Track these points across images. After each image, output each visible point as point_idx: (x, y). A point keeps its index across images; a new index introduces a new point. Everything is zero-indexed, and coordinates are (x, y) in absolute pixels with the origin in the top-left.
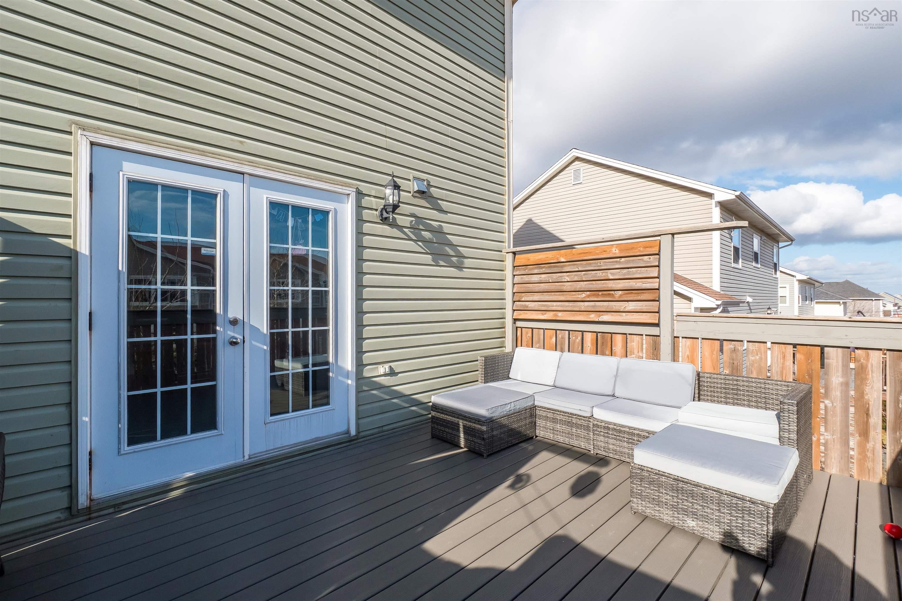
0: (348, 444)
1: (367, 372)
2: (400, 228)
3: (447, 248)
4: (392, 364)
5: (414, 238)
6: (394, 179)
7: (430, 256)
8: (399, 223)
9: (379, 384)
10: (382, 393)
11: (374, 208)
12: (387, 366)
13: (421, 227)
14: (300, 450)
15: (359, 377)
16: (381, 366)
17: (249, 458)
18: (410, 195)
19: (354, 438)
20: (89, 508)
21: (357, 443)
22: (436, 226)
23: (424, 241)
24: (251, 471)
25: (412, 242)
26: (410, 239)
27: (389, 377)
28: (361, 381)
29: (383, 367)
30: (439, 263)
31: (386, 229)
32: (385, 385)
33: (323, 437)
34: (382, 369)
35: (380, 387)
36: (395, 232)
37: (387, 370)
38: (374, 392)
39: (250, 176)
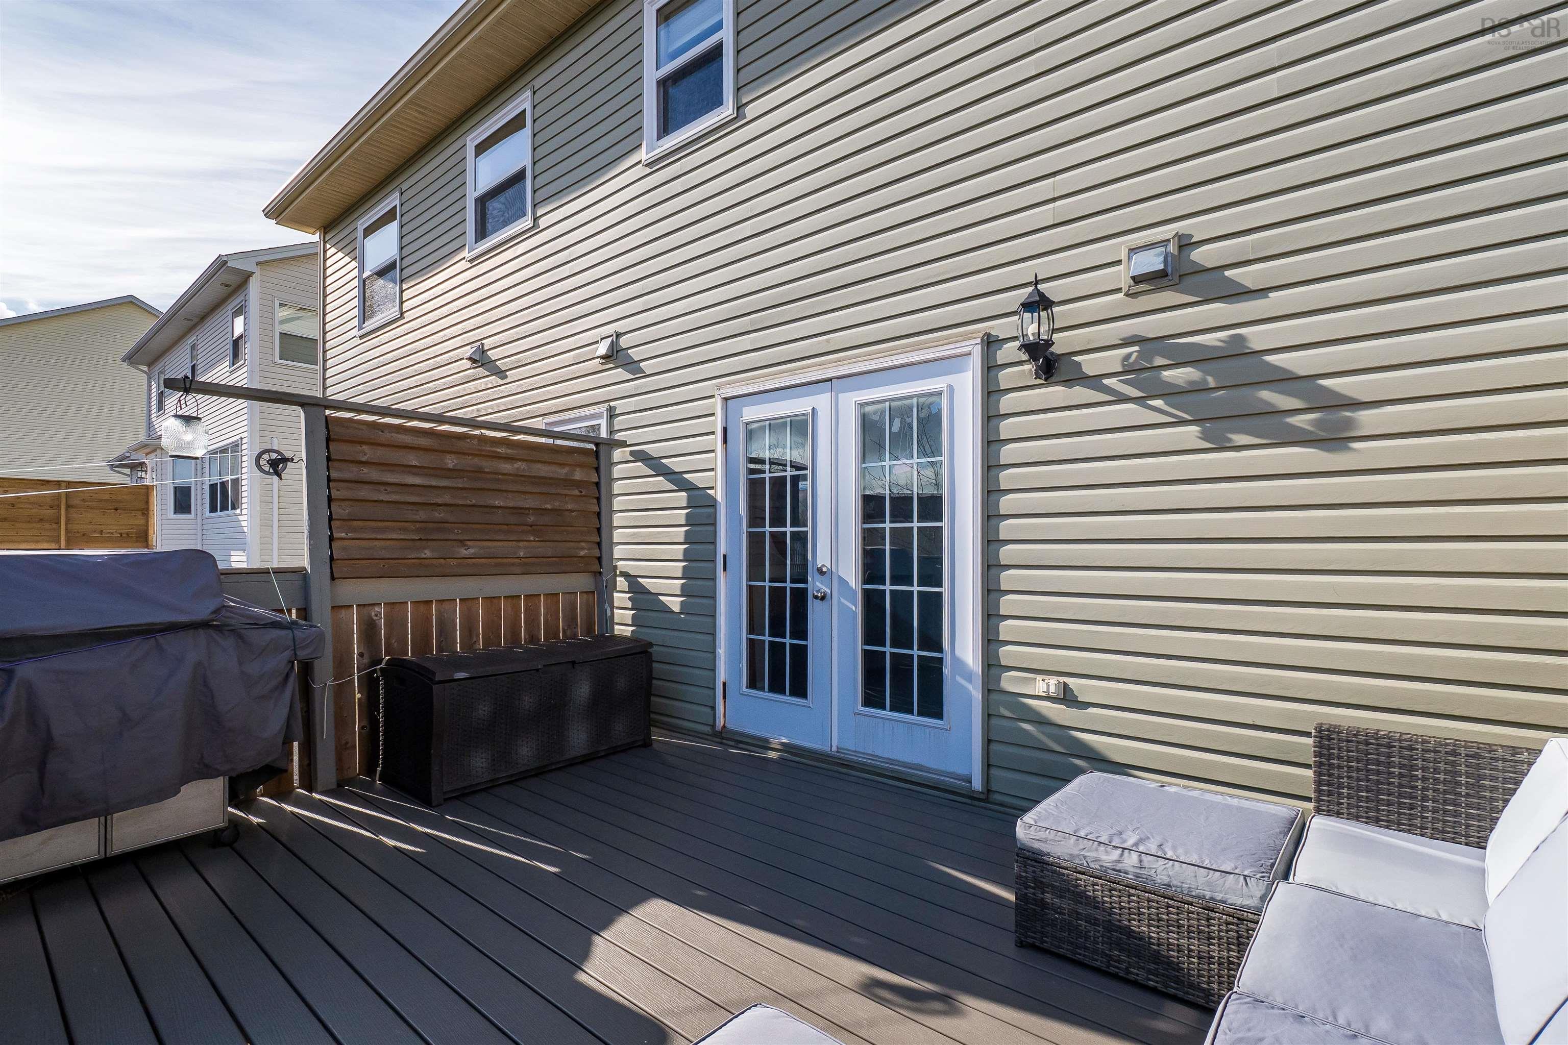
0: (968, 801)
1: (1009, 682)
2: (1094, 381)
3: (1266, 395)
4: (1070, 681)
5: (1135, 393)
6: (1038, 290)
7: (1194, 429)
8: (1089, 370)
9: (1037, 713)
10: (1043, 733)
11: (1023, 359)
12: (1053, 681)
13: (1159, 361)
14: (893, 771)
15: (991, 688)
16: (1039, 678)
17: (838, 752)
18: (1121, 295)
19: (978, 796)
20: (721, 733)
21: (986, 808)
22: (1219, 344)
23: (1171, 393)
24: (836, 768)
25: (1130, 406)
26: (1124, 399)
27: (1064, 707)
28: (994, 696)
29: (1043, 680)
30: (1230, 440)
31: (1056, 393)
32: (1048, 720)
33: (930, 769)
34: (1044, 685)
35: (1041, 721)
36: (1080, 393)
37: (1052, 689)
38: (1027, 726)
39: (839, 380)
